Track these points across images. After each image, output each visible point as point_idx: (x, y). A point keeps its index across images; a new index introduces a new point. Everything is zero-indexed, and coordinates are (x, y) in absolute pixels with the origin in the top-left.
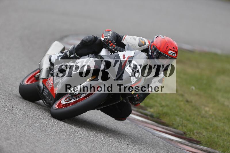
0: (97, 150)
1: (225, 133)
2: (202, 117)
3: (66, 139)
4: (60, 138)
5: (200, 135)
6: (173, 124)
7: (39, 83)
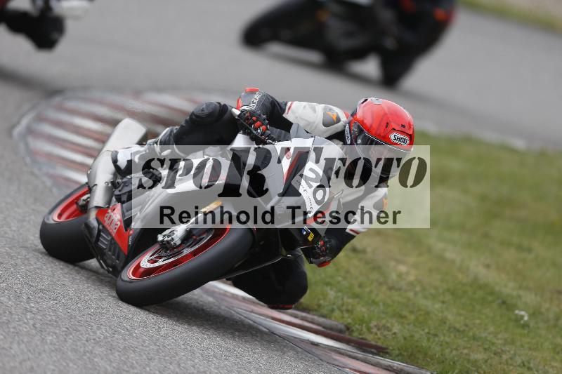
0: (133, 369)
1: (447, 325)
2: (391, 288)
3: (57, 344)
4: (43, 341)
5: (386, 333)
6: (319, 306)
7: (88, 218)
